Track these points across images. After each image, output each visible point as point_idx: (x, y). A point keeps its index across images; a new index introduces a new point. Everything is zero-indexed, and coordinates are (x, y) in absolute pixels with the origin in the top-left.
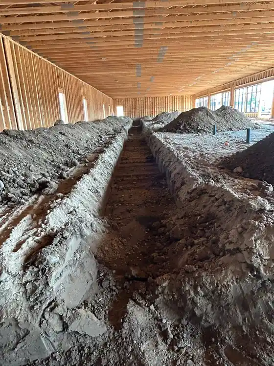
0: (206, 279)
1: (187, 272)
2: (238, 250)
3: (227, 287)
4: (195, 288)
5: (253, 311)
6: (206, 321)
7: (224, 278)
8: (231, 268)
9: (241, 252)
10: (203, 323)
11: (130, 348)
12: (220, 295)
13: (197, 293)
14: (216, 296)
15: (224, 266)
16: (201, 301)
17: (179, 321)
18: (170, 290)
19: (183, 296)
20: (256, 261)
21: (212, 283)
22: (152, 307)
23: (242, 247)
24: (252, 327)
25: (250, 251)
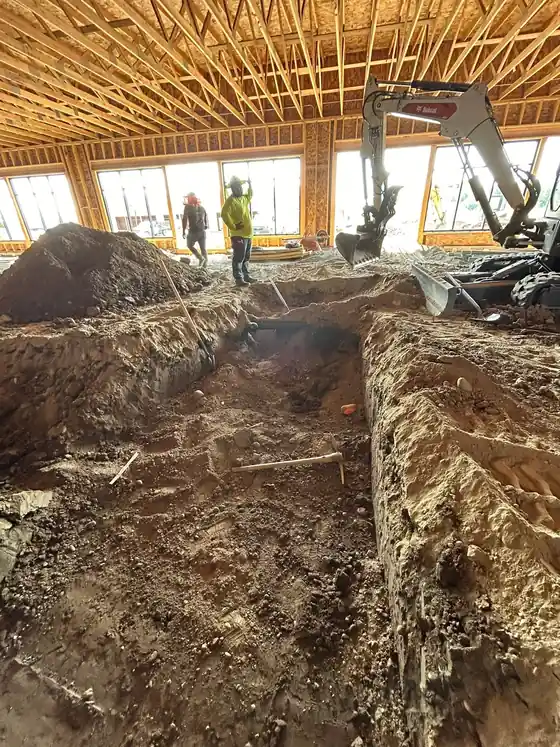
0: (100, 398)
1: (78, 406)
2: (107, 364)
3: (118, 393)
4: (95, 411)
5: (141, 399)
6: (118, 429)
7: (112, 389)
8: (112, 378)
9: (110, 364)
10: (116, 432)
11: (89, 482)
12: (115, 403)
13: (98, 415)
14: (114, 407)
15: (107, 380)
16: (104, 418)
17: (99, 445)
18: (73, 432)
19: (88, 426)
20: (127, 362)
21: (106, 398)
22: (68, 456)
23: (110, 360)
24: (146, 410)
25: (117, 357)
